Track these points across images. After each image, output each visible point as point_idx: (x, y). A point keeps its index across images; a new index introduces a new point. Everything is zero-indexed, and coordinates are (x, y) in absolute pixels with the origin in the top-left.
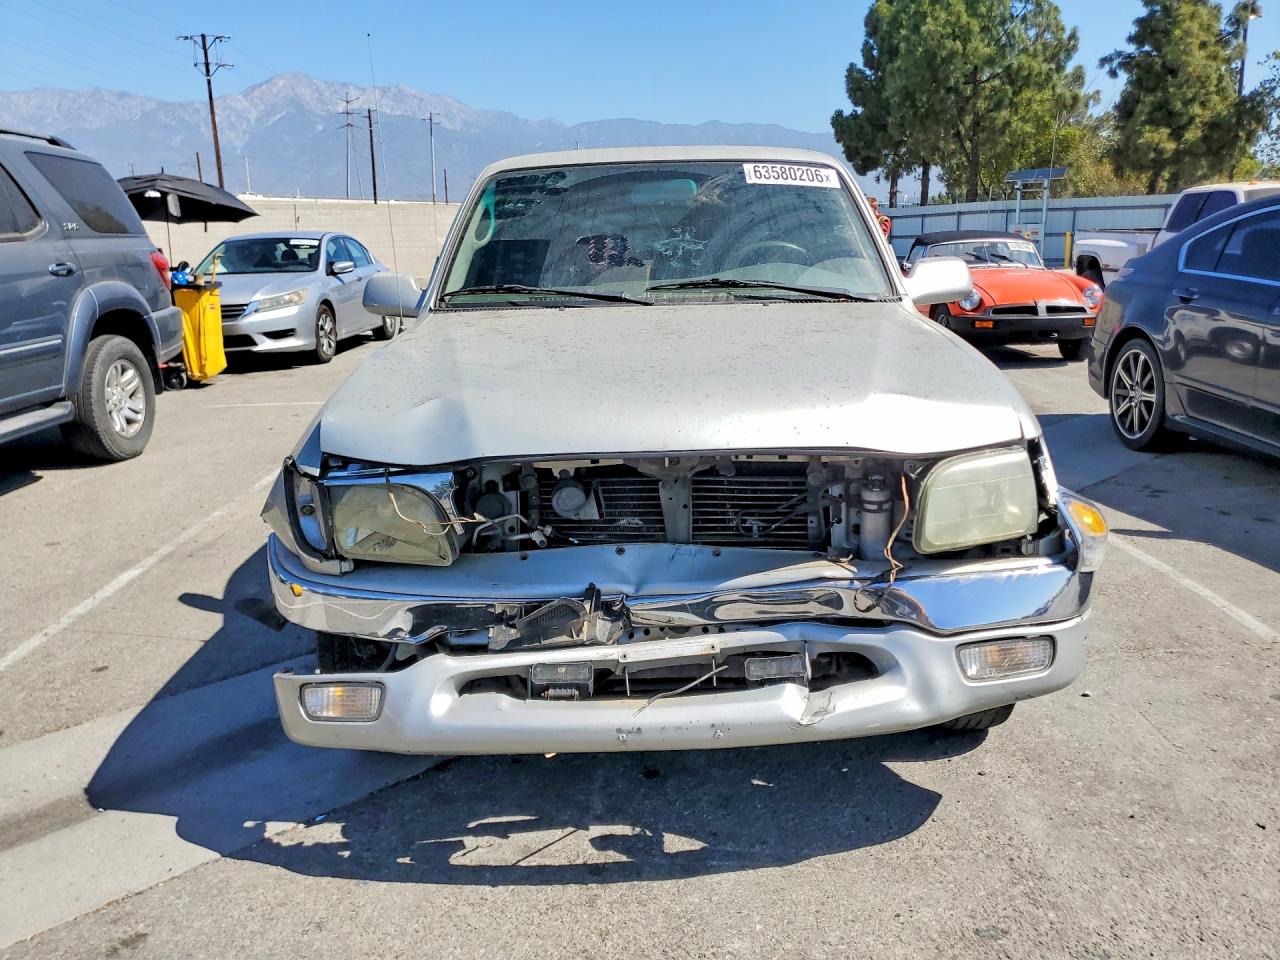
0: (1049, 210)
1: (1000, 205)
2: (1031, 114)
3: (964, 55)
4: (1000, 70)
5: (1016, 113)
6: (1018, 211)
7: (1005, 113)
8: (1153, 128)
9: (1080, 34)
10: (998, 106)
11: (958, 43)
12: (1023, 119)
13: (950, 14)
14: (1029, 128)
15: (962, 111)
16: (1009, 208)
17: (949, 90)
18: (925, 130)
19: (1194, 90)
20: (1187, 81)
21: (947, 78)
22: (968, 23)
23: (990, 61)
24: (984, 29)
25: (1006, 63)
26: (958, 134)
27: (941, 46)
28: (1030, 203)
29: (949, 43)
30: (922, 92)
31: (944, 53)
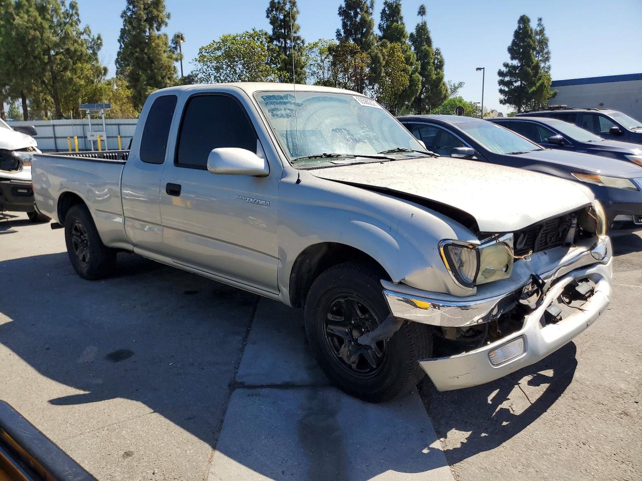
0: (106, 125)
1: (78, 121)
2: (84, 75)
3: (41, 39)
4: (62, 50)
5: (76, 73)
6: (90, 125)
7: (68, 74)
8: (151, 88)
9: (102, 37)
10: (65, 69)
11: (37, 32)
12: (79, 77)
13: (29, 16)
14: (82, 82)
15: (44, 70)
16: (83, 123)
17: (35, 57)
18: (23, 79)
19: (165, 72)
20: (162, 67)
21: (33, 51)
22: (41, 23)
23: (56, 45)
24: (50, 27)
25: (66, 47)
26: (43, 82)
27: (27, 33)
28: (95, 121)
29: (32, 32)
30: (19, 57)
31: (30, 37)
